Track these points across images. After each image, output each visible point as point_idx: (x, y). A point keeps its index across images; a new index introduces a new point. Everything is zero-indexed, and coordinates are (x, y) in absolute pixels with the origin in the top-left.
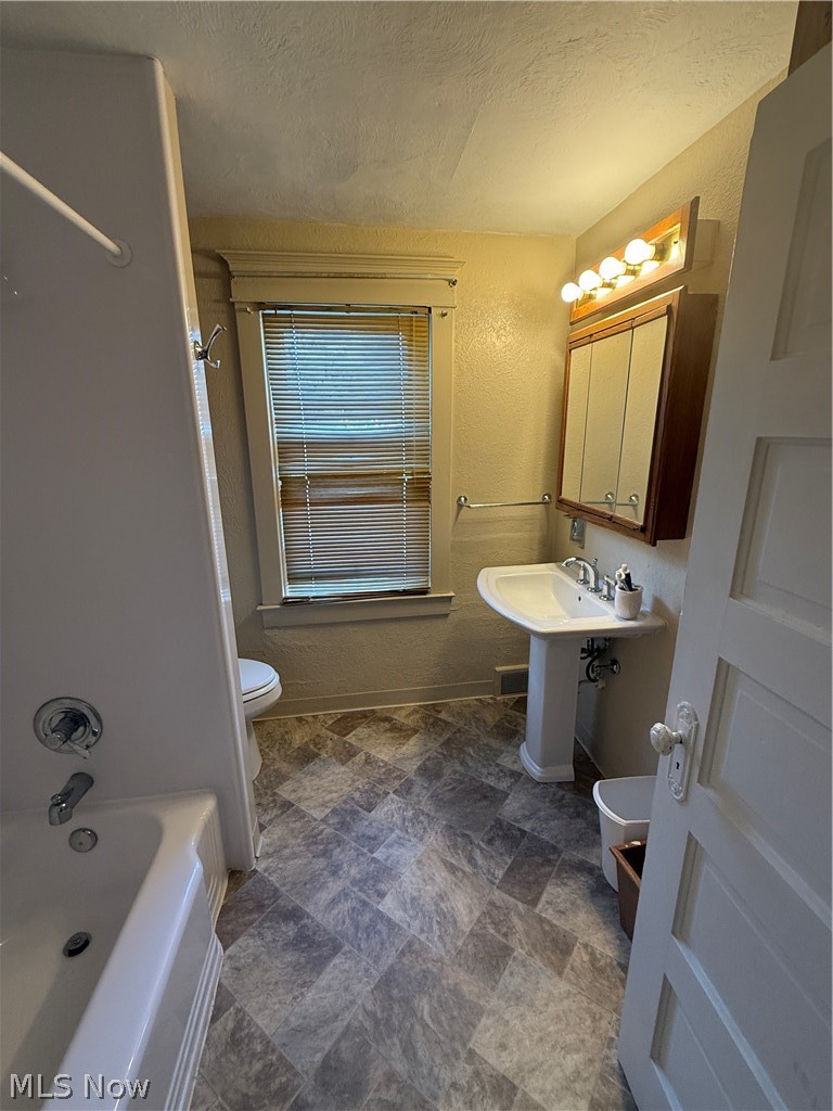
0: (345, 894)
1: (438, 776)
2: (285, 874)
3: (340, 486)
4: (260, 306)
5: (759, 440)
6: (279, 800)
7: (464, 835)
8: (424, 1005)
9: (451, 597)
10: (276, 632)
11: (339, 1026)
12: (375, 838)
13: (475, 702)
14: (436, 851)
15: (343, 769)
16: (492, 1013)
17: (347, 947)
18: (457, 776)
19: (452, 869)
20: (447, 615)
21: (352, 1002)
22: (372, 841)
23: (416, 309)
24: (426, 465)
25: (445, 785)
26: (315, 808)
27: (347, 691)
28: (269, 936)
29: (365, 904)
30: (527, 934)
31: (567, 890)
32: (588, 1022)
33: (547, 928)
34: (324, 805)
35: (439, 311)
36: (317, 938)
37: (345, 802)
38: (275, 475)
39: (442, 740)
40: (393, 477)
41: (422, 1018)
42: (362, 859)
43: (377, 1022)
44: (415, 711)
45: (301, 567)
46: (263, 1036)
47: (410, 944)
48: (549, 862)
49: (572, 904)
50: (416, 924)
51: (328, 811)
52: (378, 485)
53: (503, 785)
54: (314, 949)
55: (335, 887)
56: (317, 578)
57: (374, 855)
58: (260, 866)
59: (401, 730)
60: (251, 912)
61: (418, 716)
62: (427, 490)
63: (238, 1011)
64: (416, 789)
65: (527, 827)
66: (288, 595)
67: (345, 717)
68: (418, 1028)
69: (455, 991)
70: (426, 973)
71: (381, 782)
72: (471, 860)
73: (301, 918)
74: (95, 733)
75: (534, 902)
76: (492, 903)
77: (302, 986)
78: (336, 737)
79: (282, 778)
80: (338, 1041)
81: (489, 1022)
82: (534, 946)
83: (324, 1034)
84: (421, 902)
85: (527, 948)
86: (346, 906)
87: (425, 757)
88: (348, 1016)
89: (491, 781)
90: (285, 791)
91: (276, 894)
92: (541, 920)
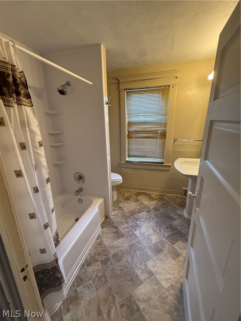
0: (128, 227)
1: (158, 210)
2: (116, 220)
3: (142, 134)
4: (126, 89)
5: (211, 120)
6: (119, 206)
7: (160, 225)
8: (138, 253)
9: (170, 166)
10: (124, 168)
11: (120, 249)
12: (138, 219)
13: (175, 196)
14: (152, 226)
15: (135, 203)
16: (153, 260)
17: (125, 237)
18: (163, 212)
19: (154, 231)
20: (169, 171)
21: (123, 246)
22: (137, 220)
23: (165, 86)
24: (165, 129)
25: (159, 213)
26: (126, 209)
27: (140, 186)
28: (110, 229)
29: (131, 231)
30: (169, 249)
31: (184, 244)
32: (178, 271)
33: (175, 250)
34: (128, 210)
35: (172, 86)
36: (119, 233)
37: (133, 210)
38: (126, 130)
39: (162, 203)
40: (156, 132)
41: (137, 255)
42: (133, 222)
43: (127, 252)
44: (157, 195)
45: (131, 154)
46: (105, 245)
47: (139, 241)
48: (181, 237)
49: (184, 247)
50: (142, 238)
51: (129, 211)
52: (152, 134)
53: (175, 217)
54: (118, 235)
55: (126, 225)
56: (135, 157)
57: (137, 222)
58: (112, 217)
59: (152, 198)
60: (108, 224)
61: (158, 196)
62: (165, 136)
63: (101, 239)
64: (151, 212)
65: (178, 228)
66: (128, 160)
67: (139, 193)
68: (136, 256)
69: (146, 253)
70: (141, 247)
71: (143, 208)
72: (160, 230)
73: (117, 229)
74: (83, 181)
75: (173, 244)
76: (162, 240)
77: (115, 240)
78: (135, 196)
79: (121, 202)
80: (118, 251)
81: (152, 261)
82: (170, 252)
83: (116, 249)
84: (145, 234)
85: (167, 252)
86: (127, 230)
87: (156, 206)
88: (121, 248)
89: (173, 215)
90: (121, 205)
91: (113, 223)
92: (174, 248)
